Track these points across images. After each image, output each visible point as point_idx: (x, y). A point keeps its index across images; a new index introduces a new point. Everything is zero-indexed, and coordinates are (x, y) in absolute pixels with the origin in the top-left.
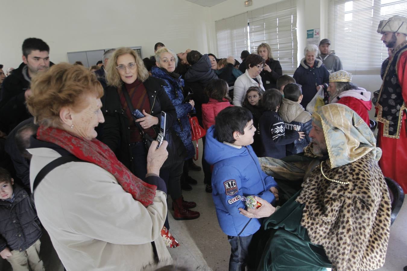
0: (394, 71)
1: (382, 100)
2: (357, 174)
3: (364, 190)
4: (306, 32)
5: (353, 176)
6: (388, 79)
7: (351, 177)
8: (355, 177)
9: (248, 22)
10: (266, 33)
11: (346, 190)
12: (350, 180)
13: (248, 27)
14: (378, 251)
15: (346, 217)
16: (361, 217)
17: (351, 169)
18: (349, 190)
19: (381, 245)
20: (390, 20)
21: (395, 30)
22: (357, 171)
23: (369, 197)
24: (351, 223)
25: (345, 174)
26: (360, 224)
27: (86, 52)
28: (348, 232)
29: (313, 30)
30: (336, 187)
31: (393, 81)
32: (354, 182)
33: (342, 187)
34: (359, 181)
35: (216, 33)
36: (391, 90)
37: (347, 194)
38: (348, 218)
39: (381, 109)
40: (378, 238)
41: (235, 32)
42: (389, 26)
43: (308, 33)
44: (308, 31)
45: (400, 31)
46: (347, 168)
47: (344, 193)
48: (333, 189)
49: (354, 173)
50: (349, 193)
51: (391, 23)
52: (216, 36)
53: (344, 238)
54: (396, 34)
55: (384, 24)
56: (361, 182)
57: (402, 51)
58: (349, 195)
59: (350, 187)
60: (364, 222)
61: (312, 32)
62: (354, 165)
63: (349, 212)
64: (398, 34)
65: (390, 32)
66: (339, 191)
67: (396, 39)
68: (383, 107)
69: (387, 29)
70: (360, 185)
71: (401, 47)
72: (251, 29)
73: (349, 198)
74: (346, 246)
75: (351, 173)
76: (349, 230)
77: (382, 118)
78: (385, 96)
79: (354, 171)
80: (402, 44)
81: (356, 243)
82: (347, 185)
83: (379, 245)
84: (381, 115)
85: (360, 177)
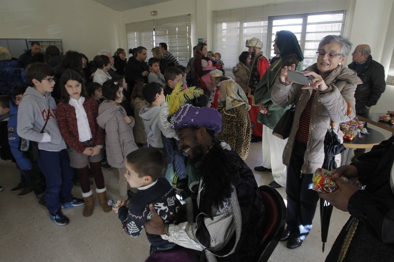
0: (256, 68)
1: (250, 85)
2: (239, 112)
3: (241, 118)
4: (198, 40)
5: (237, 112)
6: (253, 73)
7: (236, 113)
8: (238, 113)
9: (154, 28)
10: (168, 38)
11: (234, 118)
12: (235, 114)
13: (154, 32)
14: (246, 149)
15: (234, 130)
16: (240, 131)
17: (236, 110)
18: (235, 118)
19: (248, 146)
20: (251, 40)
21: (254, 45)
22: (238, 110)
23: (243, 121)
24: (236, 133)
25: (233, 112)
26: (240, 134)
27: (7, 39)
28: (235, 138)
29: (202, 39)
30: (230, 117)
31: (256, 74)
32: (237, 115)
33: (232, 117)
34: (239, 115)
35: (127, 34)
36: (255, 79)
37: (234, 120)
38: (235, 131)
39: (250, 90)
40: (247, 144)
41: (143, 34)
42: (251, 43)
43: (199, 41)
44: (199, 39)
45: (257, 46)
46: (235, 109)
47: (233, 120)
48: (228, 118)
49: (237, 111)
50: (235, 120)
51: (252, 42)
52: (127, 36)
53: (233, 141)
54: (255, 48)
55: (249, 42)
56: (240, 115)
57: (260, 57)
58: (235, 121)
59: (236, 117)
60: (241, 133)
61: (202, 40)
62: (237, 108)
63: (235, 128)
64: (256, 47)
65: (252, 47)
66: (231, 119)
67: (255, 51)
68: (251, 89)
69: (250, 45)
70: (239, 116)
71: (259, 55)
72: (156, 33)
73: (235, 122)
74: (234, 144)
75: (236, 111)
76: (235, 137)
77: (251, 95)
78: (252, 83)
79: (237, 110)
80: (259, 54)
81: (239, 143)
82: (234, 116)
83: (247, 146)
84: (250, 94)
85: (240, 113)
